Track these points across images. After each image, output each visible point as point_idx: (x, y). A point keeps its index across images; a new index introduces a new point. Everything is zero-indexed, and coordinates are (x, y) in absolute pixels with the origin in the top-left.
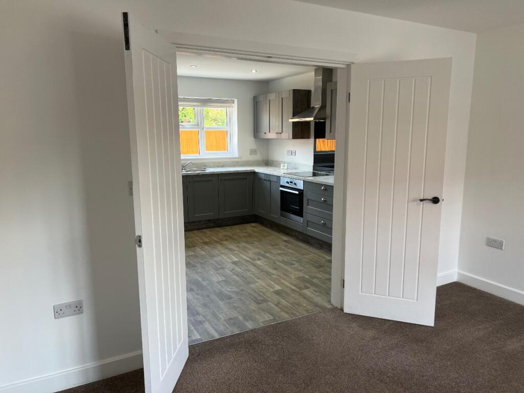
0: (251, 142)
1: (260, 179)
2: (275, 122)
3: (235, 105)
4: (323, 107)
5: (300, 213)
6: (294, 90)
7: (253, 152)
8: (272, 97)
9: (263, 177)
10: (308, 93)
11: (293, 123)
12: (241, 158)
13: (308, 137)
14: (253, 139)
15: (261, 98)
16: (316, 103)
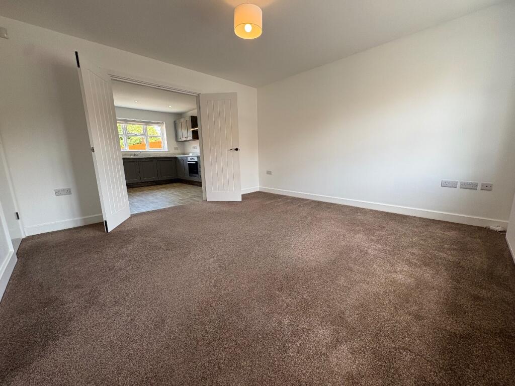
0: (174, 144)
1: (179, 160)
2: (185, 132)
3: (164, 125)
5: (197, 173)
6: (191, 116)
7: (176, 149)
8: (182, 120)
9: (180, 159)
10: (196, 117)
11: (191, 130)
12: (169, 151)
14: (176, 142)
15: (177, 122)
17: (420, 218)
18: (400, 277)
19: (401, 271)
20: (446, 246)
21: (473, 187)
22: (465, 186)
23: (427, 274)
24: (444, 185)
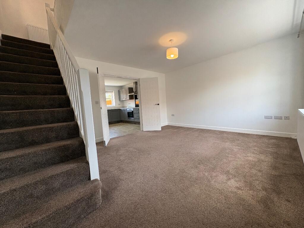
0: (118, 102)
1: (122, 110)
3: (114, 92)
4: (136, 91)
5: (133, 117)
6: (129, 88)
7: (119, 105)
8: (123, 90)
10: (132, 88)
11: (129, 95)
12: (116, 106)
13: (133, 99)
15: (120, 90)
16: (134, 90)
17: (257, 135)
18: (250, 158)
19: (250, 156)
20: (270, 146)
21: (280, 118)
22: (276, 118)
23: (262, 157)
24: (266, 117)
